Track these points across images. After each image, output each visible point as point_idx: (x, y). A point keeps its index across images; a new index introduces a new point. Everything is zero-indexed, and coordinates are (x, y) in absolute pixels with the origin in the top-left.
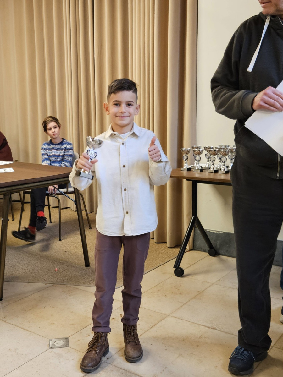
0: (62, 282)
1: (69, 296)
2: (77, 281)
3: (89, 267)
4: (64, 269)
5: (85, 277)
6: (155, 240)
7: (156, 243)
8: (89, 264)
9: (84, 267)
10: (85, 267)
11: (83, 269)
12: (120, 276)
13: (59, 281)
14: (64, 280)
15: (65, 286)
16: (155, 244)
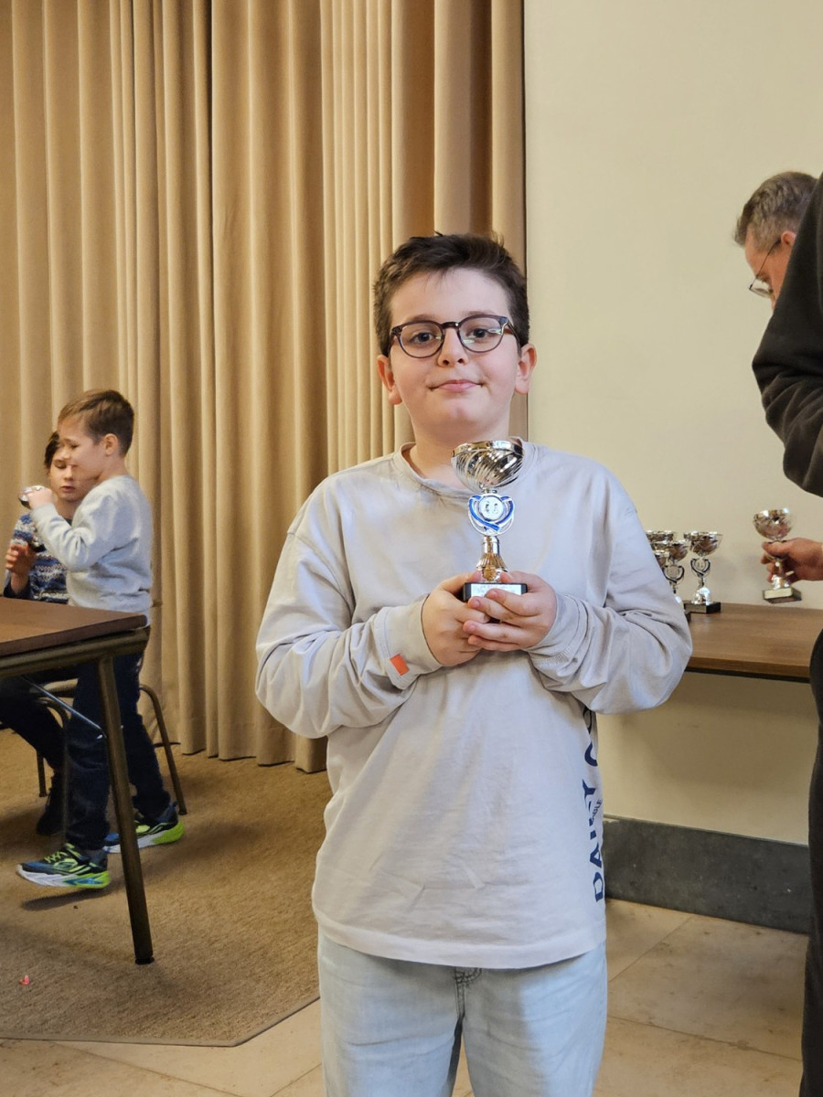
0: (38, 1032)
1: (54, 1084)
2: (94, 1021)
3: (149, 966)
4: (53, 975)
5: (128, 1005)
8: (152, 954)
9: (132, 965)
10: (135, 966)
11: (128, 975)
12: (255, 994)
13: (26, 1025)
14: (46, 1022)
15: (47, 1045)
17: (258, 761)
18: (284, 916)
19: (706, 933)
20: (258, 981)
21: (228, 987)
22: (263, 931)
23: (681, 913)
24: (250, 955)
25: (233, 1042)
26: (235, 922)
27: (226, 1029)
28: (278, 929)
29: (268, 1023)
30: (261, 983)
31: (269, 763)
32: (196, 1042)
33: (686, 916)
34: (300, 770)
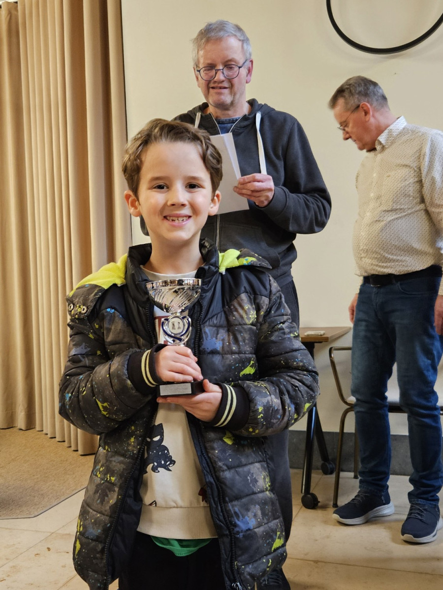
6: (80, 452)
7: (82, 455)
12: (35, 501)
16: (80, 457)
18: (36, 477)
20: (34, 497)
21: (21, 500)
22: (29, 482)
24: (26, 490)
25: (33, 516)
26: (14, 480)
27: (28, 512)
28: (35, 480)
29: (45, 510)
30: (36, 498)
31: (5, 428)
32: (16, 517)
34: (21, 429)
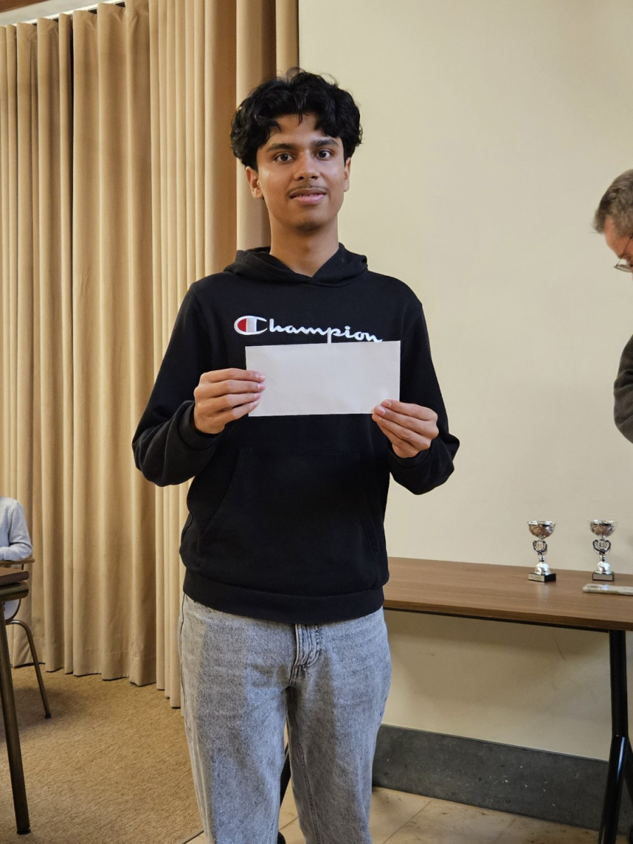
3: (27, 836)
8: (28, 826)
9: (15, 835)
10: (17, 836)
17: (103, 677)
18: (126, 798)
19: (444, 814)
22: (111, 809)
23: (424, 797)
24: (101, 828)
26: (89, 802)
28: (122, 807)
31: (111, 678)
33: (428, 799)
34: (133, 683)
